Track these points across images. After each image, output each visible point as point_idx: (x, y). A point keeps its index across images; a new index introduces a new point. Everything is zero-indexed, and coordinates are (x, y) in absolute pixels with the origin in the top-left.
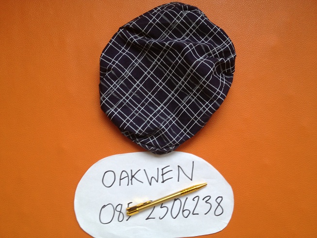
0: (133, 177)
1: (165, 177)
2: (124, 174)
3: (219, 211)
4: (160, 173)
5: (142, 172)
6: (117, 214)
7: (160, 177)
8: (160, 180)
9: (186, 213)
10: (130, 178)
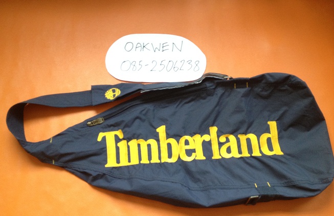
0: (144, 47)
1: (164, 48)
2: (139, 45)
3: (197, 68)
4: (162, 46)
5: (150, 45)
6: (132, 66)
7: (161, 48)
8: (161, 49)
9: (176, 69)
10: (142, 47)
